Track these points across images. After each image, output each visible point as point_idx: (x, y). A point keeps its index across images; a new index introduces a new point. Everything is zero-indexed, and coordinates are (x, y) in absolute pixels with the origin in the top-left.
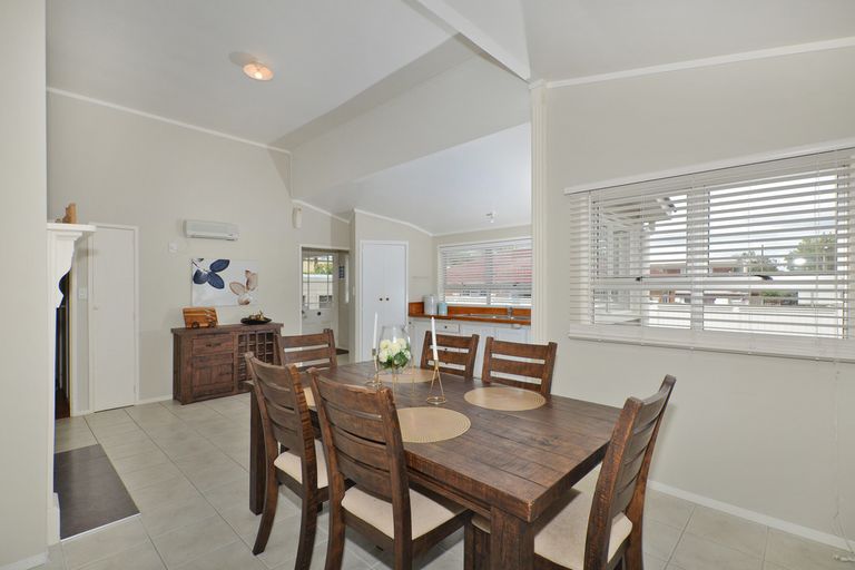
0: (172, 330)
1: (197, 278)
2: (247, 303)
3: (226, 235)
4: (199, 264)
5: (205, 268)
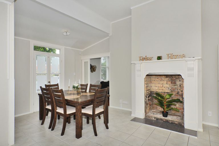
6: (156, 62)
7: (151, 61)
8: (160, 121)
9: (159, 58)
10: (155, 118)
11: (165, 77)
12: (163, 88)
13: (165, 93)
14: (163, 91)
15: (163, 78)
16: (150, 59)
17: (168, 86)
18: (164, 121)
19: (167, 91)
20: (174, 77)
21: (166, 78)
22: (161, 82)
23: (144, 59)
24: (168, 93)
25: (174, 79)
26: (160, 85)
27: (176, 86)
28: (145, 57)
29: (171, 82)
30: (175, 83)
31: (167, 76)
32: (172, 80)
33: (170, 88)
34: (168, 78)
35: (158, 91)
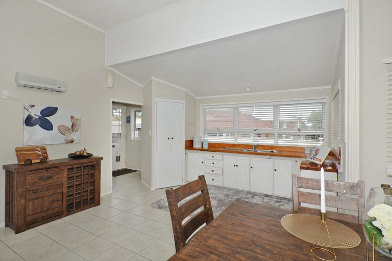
1: (29, 121)
2: (72, 142)
4: (30, 110)
5: (36, 113)
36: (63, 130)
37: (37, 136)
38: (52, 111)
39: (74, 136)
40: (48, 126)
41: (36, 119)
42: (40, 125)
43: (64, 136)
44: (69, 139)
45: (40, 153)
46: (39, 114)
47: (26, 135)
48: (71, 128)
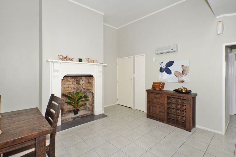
0: (146, 90)
1: (161, 70)
2: (183, 82)
3: (170, 50)
4: (161, 64)
5: (164, 66)
6: (77, 63)
7: (72, 62)
8: (77, 119)
9: (80, 60)
10: (72, 118)
11: (71, 77)
12: (69, 88)
13: (71, 93)
14: (69, 92)
15: (69, 79)
16: (71, 60)
17: (73, 86)
18: (80, 118)
19: (72, 91)
20: (78, 77)
21: (72, 79)
22: (67, 83)
23: (65, 58)
24: (74, 92)
25: (79, 79)
26: (66, 86)
27: (80, 86)
28: (66, 57)
29: (76, 82)
30: (79, 83)
31: (72, 77)
32: (77, 80)
33: (75, 88)
34: (73, 79)
35: (64, 92)
36: (177, 74)
37: (164, 77)
38: (170, 64)
39: (184, 78)
40: (169, 72)
41: (164, 69)
42: (165, 72)
43: (178, 78)
44: (181, 80)
45: (161, 85)
46: (165, 66)
47: (160, 77)
48: (182, 73)
